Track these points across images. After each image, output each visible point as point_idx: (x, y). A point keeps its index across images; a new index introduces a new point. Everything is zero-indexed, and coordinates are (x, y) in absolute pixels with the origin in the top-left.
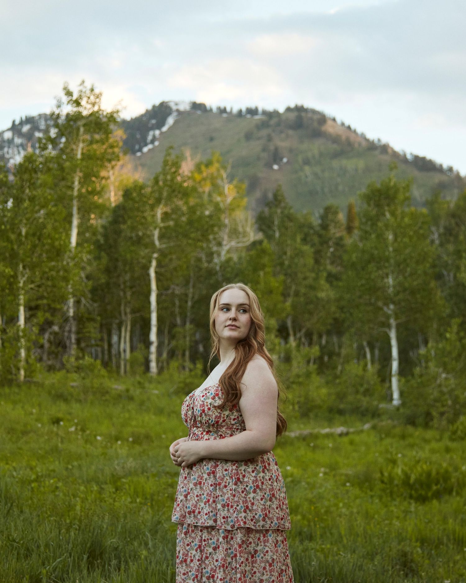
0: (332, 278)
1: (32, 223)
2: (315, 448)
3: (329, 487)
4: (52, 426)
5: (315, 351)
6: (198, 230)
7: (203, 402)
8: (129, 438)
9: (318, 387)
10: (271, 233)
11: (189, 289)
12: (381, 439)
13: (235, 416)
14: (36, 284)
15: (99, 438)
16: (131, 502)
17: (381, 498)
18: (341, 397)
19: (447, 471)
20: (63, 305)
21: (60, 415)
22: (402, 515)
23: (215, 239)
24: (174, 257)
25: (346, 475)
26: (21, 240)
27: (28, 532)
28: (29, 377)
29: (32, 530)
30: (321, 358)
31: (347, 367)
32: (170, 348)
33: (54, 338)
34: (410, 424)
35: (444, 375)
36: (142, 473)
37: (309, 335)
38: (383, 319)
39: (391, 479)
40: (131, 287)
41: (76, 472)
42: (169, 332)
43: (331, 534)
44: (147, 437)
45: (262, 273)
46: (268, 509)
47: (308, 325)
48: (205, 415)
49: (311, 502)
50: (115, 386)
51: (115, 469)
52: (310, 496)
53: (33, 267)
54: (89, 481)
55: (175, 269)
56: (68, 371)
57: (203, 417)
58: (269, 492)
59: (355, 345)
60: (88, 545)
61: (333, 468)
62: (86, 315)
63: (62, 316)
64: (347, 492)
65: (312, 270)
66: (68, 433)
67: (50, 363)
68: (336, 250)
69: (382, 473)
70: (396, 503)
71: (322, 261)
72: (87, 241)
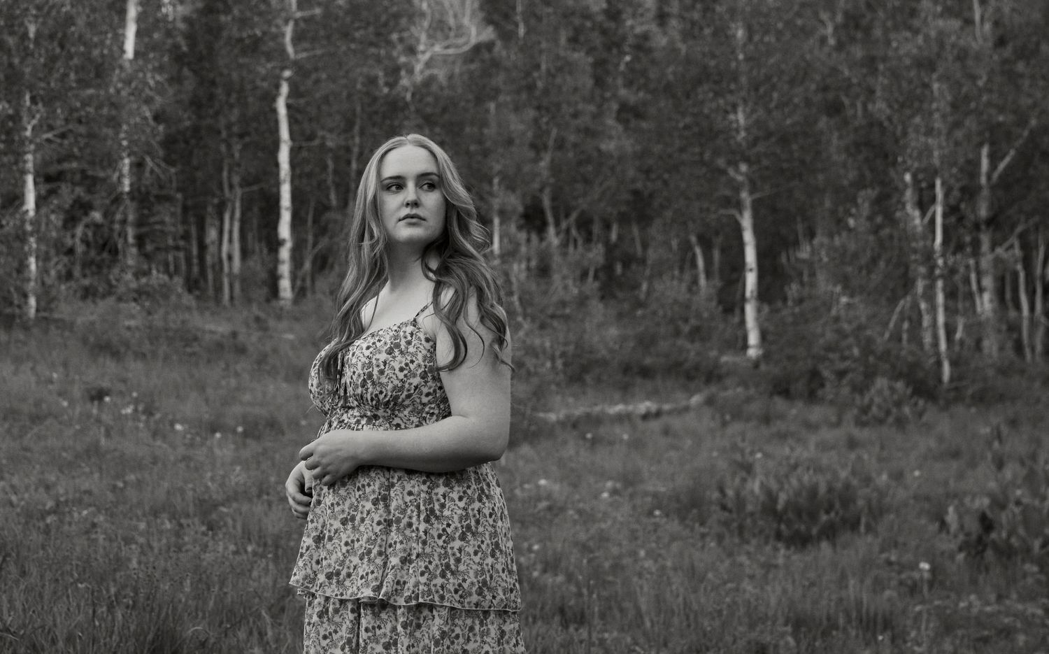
0: (629, 113)
1: (49, 13)
2: (594, 442)
3: (620, 518)
4: (89, 405)
5: (596, 254)
6: (368, 24)
7: (370, 359)
8: (237, 426)
9: (600, 326)
10: (510, 27)
11: (353, 137)
12: (724, 424)
13: (430, 388)
14: (56, 132)
15: (178, 427)
16: (236, 553)
17: (720, 538)
18: (646, 342)
19: (847, 486)
20: (109, 171)
21: (105, 384)
22: (759, 572)
23: (401, 40)
24: (324, 76)
25: (655, 495)
26: (26, 48)
27: (34, 612)
28: (45, 310)
29: (42, 608)
30: (608, 268)
31: (658, 286)
32: (316, 250)
33: (95, 234)
34: (779, 393)
35: (844, 300)
36: (259, 496)
37: (584, 224)
38: (728, 192)
39: (740, 502)
40: (241, 136)
41: (132, 494)
42: (315, 221)
43: (621, 610)
44: (272, 424)
45: (492, 106)
46: (489, 571)
47: (583, 204)
48: (373, 383)
49: (585, 548)
50: (211, 326)
51: (207, 487)
52: (583, 537)
53: (50, 100)
54: (155, 513)
55: (326, 99)
56: (120, 299)
57: (368, 389)
58: (490, 539)
59: (674, 243)
60: (150, 637)
61: (630, 480)
62: (155, 191)
63: (110, 194)
64: (657, 527)
65: (590, 99)
66: (120, 418)
67: (86, 282)
68: (636, 59)
69: (722, 491)
70: (751, 549)
71: (610, 80)
72: (154, 47)
